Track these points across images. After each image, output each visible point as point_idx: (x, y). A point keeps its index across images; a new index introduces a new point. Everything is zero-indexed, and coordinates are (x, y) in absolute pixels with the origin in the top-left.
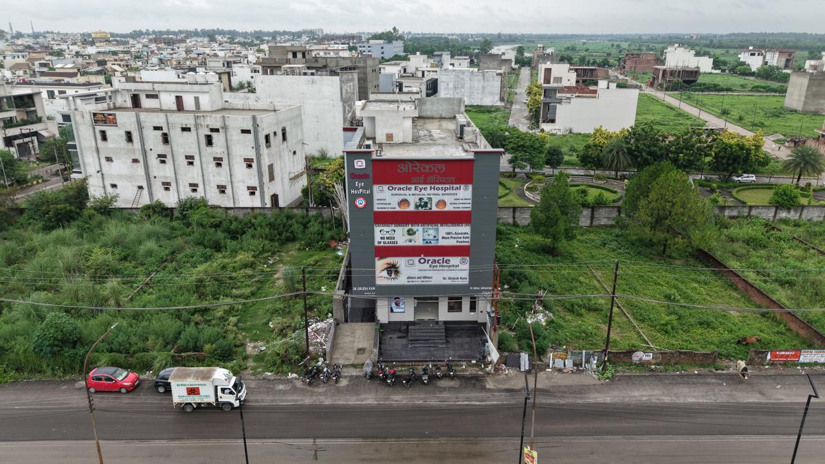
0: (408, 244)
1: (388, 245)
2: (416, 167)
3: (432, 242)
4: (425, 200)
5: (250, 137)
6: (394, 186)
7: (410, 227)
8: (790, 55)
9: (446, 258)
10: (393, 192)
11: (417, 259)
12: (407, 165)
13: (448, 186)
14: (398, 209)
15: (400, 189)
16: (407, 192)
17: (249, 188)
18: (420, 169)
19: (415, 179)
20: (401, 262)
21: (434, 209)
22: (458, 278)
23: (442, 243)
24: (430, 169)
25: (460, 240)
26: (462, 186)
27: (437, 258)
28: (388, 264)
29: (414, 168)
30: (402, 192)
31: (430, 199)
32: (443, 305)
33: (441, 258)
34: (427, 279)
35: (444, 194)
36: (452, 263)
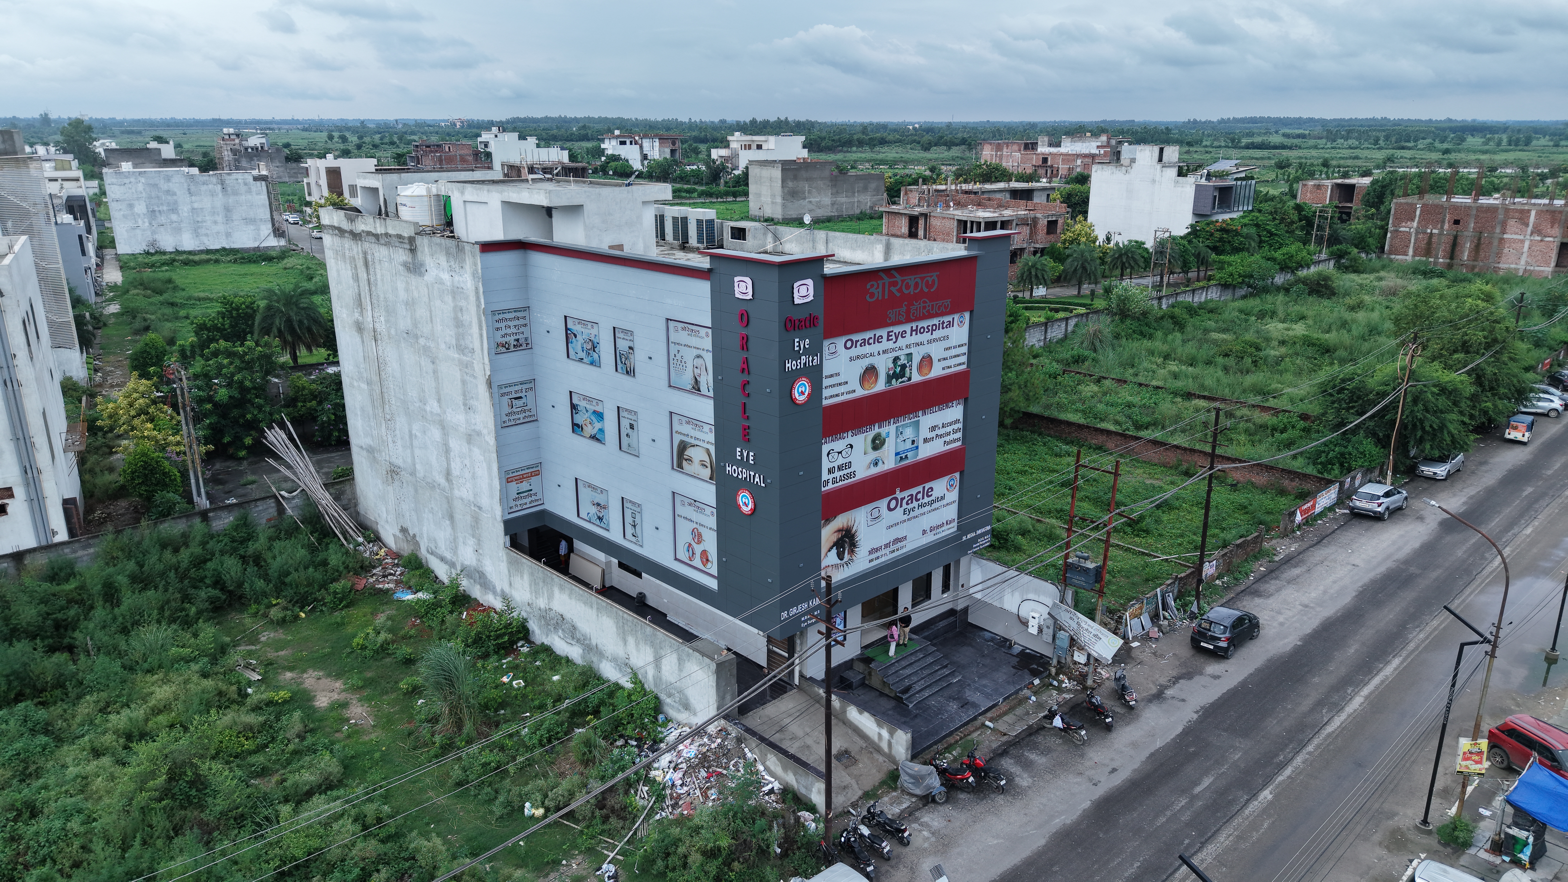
0: (874, 471)
2: (895, 284)
3: (909, 454)
6: (855, 337)
7: (876, 430)
8: (674, 143)
9: (927, 486)
10: (854, 352)
11: (883, 503)
12: (880, 282)
13: (935, 321)
14: (860, 392)
15: (865, 342)
16: (875, 348)
18: (900, 290)
19: (892, 314)
22: (942, 525)
23: (927, 451)
24: (916, 285)
25: (947, 439)
26: (956, 317)
27: (913, 491)
28: (839, 531)
29: (892, 289)
30: (867, 349)
32: (906, 593)
33: (920, 488)
34: (900, 545)
35: (929, 342)
36: (936, 494)
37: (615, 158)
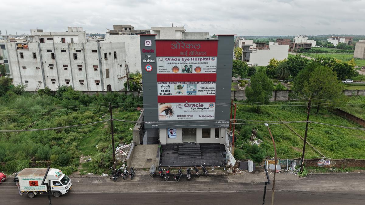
0: (178, 95)
1: (166, 95)
2: (183, 45)
3: (192, 93)
4: (188, 67)
5: (97, 54)
6: (169, 58)
7: (179, 84)
8: (350, 39)
9: (201, 104)
10: (169, 61)
11: (183, 104)
12: (177, 44)
13: (202, 58)
14: (172, 72)
15: (173, 59)
16: (178, 62)
17: (96, 81)
18: (185, 47)
19: (182, 53)
20: (174, 106)
21: (194, 72)
22: (208, 116)
23: (199, 94)
24: (191, 46)
25: (209, 92)
26: (211, 58)
27: (195, 104)
28: (166, 107)
29: (182, 46)
30: (174, 61)
31: (191, 66)
32: (199, 133)
33: (198, 103)
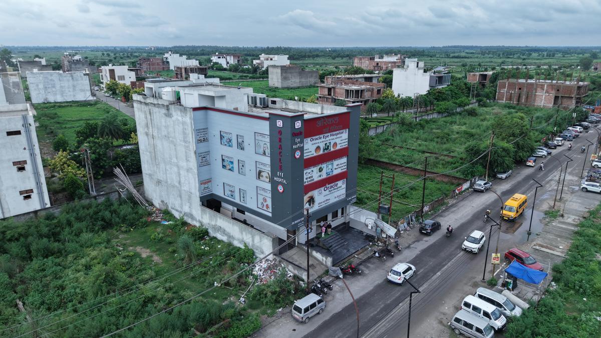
0: (320, 179)
1: (310, 183)
2: (324, 121)
3: (330, 173)
4: (328, 144)
6: (313, 138)
7: (320, 166)
9: (336, 183)
10: (313, 142)
11: (322, 189)
12: (321, 121)
13: (338, 132)
14: (315, 154)
15: (316, 139)
16: (320, 141)
17: (21, 193)
18: (327, 123)
19: (324, 130)
21: (332, 149)
22: (339, 196)
23: (336, 172)
24: (332, 121)
25: (342, 168)
26: (344, 130)
27: (332, 185)
28: (309, 197)
29: (324, 123)
30: (317, 141)
31: (330, 142)
32: (330, 217)
33: (334, 184)
34: (328, 202)
35: (336, 138)
36: (339, 185)
37: (216, 63)
